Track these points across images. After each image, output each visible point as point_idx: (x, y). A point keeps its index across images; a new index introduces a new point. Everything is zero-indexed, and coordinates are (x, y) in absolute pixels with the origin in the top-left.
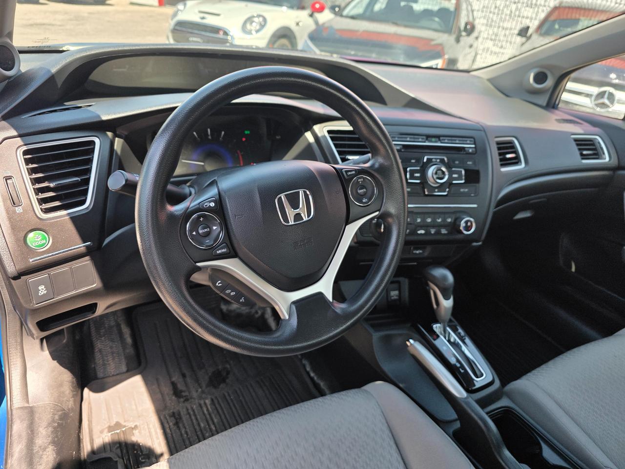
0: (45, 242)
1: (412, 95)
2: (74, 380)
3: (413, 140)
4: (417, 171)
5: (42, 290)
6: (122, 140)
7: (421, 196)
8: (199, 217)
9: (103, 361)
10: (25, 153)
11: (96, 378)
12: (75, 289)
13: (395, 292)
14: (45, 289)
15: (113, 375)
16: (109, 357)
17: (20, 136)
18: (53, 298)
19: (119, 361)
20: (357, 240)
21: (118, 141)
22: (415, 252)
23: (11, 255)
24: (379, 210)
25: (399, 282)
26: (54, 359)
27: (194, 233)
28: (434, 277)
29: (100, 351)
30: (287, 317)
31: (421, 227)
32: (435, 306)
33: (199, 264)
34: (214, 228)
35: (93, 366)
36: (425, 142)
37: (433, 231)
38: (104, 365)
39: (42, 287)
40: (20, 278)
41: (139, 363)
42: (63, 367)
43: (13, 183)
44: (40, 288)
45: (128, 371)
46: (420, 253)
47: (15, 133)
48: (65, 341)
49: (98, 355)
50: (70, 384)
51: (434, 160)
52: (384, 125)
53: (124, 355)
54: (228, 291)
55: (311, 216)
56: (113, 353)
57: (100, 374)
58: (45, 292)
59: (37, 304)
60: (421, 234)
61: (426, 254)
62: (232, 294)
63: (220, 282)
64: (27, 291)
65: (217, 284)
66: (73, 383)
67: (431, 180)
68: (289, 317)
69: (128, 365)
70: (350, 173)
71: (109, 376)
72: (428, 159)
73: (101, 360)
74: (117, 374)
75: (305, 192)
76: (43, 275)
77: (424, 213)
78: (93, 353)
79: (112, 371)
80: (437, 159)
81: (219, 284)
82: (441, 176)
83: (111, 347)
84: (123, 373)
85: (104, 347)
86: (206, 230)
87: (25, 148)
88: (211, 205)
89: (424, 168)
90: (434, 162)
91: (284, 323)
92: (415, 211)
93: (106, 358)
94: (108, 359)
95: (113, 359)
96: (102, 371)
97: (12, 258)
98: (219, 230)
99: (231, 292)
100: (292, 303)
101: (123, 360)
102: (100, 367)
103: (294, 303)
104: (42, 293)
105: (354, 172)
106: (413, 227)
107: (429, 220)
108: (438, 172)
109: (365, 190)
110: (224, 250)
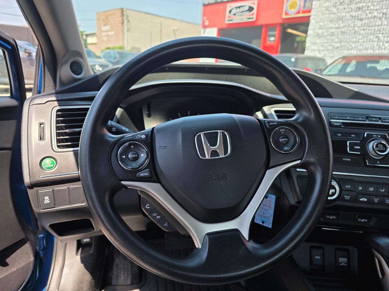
0: (53, 166)
1: (356, 90)
2: (93, 281)
3: (353, 119)
4: (357, 144)
5: (47, 200)
6: (122, 110)
7: (363, 167)
8: (130, 145)
9: (117, 273)
10: (58, 111)
11: (111, 284)
12: (70, 204)
13: (344, 259)
14: (49, 199)
15: (122, 285)
16: (121, 271)
17: (57, 100)
18: (54, 207)
19: (127, 276)
20: (298, 200)
21: (120, 110)
22: (359, 220)
23: (29, 171)
24: (301, 159)
25: (348, 250)
26: (82, 262)
27: (124, 157)
28: (378, 245)
29: (117, 265)
30: (200, 247)
31: (364, 195)
32: (381, 276)
33: (123, 183)
34: (142, 155)
35: (111, 275)
36: (365, 121)
37: (376, 200)
38: (117, 276)
39: (47, 198)
40: (33, 188)
41: (140, 281)
42: (87, 269)
43: (44, 126)
44: (45, 198)
45: (131, 284)
46: (365, 222)
47: (55, 99)
48: (91, 252)
49: (115, 267)
50: (89, 283)
51: (374, 136)
52: (321, 106)
53: (131, 271)
54: (154, 215)
55: (227, 155)
56: (124, 268)
57: (114, 282)
58: (49, 202)
59: (43, 209)
60: (363, 201)
61: (372, 224)
62: (158, 217)
63: (148, 205)
64: (37, 199)
65: (146, 207)
66: (91, 283)
67: (373, 153)
68: (202, 246)
69: (132, 279)
70: (272, 124)
71: (119, 285)
72: (367, 134)
73: (116, 272)
74: (125, 285)
75: (223, 133)
76: (49, 189)
77: (366, 183)
78: (112, 265)
79: (122, 281)
80: (379, 135)
81: (148, 206)
82: (382, 148)
83: (124, 264)
84: (129, 285)
85: (120, 263)
86: (134, 156)
87: (59, 108)
88: (142, 137)
89: (364, 142)
90: (375, 137)
91: (195, 251)
92: (356, 179)
93: (120, 271)
94: (121, 272)
95: (124, 273)
96: (115, 280)
97: (29, 173)
98: (146, 157)
99: (157, 216)
100: (206, 234)
101: (130, 275)
102: (114, 277)
103: (208, 234)
104: (47, 202)
105: (276, 123)
106: (354, 194)
107: (372, 189)
108: (379, 145)
109: (286, 139)
110: (146, 174)
